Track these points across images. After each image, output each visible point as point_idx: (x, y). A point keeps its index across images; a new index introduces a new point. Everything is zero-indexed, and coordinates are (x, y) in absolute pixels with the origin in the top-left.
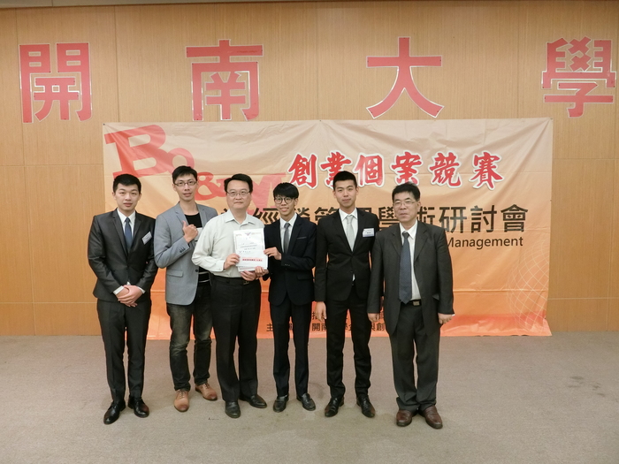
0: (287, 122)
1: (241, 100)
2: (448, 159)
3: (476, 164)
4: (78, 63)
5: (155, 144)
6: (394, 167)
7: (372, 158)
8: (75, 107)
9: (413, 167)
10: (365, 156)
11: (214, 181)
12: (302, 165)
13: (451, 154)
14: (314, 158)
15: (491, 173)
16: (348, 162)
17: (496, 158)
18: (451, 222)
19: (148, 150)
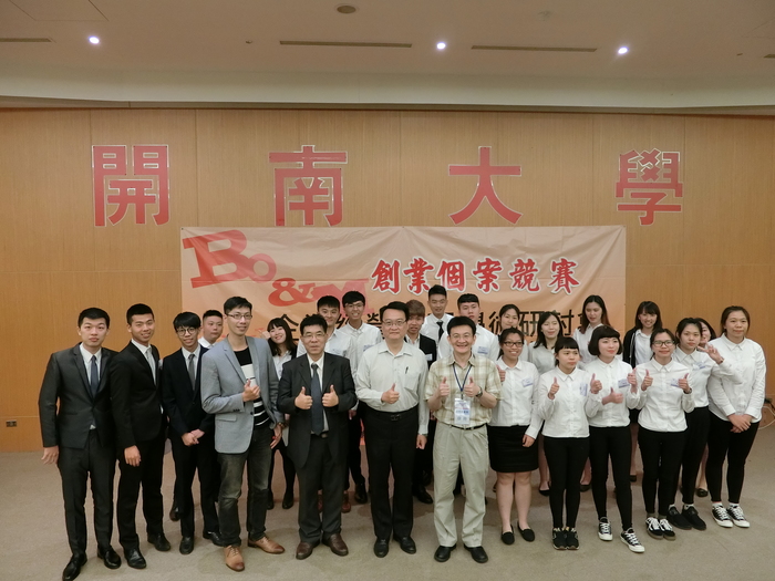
0: (370, 228)
1: (324, 206)
2: (527, 265)
3: (554, 270)
4: (157, 166)
5: (236, 249)
6: (475, 273)
7: (454, 264)
8: (152, 211)
9: (493, 273)
10: (448, 262)
11: (296, 287)
12: (385, 270)
13: (530, 260)
14: (397, 264)
15: (568, 279)
16: (431, 268)
17: (573, 264)
18: (531, 326)
19: (228, 255)
